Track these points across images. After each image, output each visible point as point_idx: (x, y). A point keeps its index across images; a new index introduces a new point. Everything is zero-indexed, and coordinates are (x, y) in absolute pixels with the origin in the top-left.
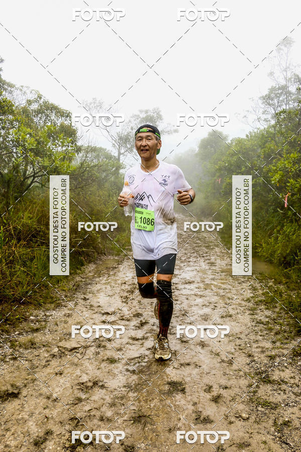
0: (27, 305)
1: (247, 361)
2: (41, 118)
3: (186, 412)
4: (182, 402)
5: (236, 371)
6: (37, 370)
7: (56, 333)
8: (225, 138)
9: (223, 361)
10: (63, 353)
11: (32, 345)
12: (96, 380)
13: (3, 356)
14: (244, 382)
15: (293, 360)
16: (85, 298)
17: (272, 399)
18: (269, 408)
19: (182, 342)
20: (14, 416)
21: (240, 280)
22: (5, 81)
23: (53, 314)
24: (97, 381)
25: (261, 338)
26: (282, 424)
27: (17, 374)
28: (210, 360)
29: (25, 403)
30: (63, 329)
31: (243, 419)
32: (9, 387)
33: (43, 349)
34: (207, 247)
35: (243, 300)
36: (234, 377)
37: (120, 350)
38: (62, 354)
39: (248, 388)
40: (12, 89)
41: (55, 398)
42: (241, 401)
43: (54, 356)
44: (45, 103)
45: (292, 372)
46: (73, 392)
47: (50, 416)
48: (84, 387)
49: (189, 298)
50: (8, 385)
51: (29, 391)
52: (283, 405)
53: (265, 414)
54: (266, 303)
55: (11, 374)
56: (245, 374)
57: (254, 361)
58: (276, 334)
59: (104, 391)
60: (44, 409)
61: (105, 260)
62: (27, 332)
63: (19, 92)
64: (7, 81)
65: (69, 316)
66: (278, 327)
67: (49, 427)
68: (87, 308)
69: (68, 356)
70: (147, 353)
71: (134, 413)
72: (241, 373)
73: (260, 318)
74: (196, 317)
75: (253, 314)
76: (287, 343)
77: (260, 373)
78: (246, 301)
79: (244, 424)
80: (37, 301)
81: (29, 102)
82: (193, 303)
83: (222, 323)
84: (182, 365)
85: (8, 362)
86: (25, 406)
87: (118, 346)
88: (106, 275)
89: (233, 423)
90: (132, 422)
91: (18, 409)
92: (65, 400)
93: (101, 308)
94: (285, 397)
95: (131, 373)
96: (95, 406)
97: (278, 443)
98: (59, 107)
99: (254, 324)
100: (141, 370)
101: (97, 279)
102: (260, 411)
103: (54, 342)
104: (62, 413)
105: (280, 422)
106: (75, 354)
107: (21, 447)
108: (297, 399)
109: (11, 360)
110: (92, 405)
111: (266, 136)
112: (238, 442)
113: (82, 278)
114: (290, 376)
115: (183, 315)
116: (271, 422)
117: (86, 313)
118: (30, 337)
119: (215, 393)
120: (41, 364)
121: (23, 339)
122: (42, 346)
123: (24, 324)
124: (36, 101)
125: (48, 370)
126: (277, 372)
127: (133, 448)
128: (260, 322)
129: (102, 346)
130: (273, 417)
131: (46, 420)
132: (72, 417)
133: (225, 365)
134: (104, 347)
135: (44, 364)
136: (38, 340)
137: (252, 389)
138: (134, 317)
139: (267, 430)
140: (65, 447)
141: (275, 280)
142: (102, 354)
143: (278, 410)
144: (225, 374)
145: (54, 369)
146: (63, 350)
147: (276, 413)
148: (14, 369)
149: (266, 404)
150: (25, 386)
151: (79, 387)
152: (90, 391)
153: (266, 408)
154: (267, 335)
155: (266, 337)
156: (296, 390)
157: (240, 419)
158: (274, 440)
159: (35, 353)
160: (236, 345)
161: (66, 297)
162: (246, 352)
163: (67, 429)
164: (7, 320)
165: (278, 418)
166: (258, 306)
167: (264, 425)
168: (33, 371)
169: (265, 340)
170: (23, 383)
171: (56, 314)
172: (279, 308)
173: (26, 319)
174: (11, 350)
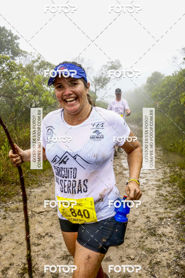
1: (145, 221)
5: (136, 227)
7: (33, 202)
9: (130, 221)
10: (34, 215)
14: (138, 235)
15: (174, 221)
17: (154, 247)
18: (149, 252)
21: (158, 167)
22: (21, 50)
23: (35, 190)
24: (48, 233)
25: (159, 206)
26: (154, 263)
27: (4, 227)
29: (3, 245)
30: (38, 200)
31: (131, 259)
33: (23, 212)
35: (156, 180)
36: (133, 231)
39: (139, 239)
40: (26, 55)
42: (132, 248)
44: (43, 62)
45: (172, 229)
47: (15, 254)
48: (40, 236)
51: (7, 238)
52: (159, 251)
53: (146, 256)
54: (169, 182)
56: (141, 230)
57: (149, 221)
58: (169, 203)
60: (13, 249)
62: (17, 202)
63: (29, 56)
64: (23, 50)
65: (44, 192)
66: (172, 199)
67: (12, 261)
69: (36, 217)
71: (65, 253)
72: (139, 229)
73: (162, 193)
75: (159, 190)
76: (174, 209)
77: (150, 229)
78: (158, 181)
79: (131, 262)
81: (34, 62)
85: (1, 220)
89: (123, 262)
90: (62, 259)
94: (162, 245)
96: (42, 248)
97: (149, 275)
98: (52, 63)
99: (157, 196)
102: (143, 254)
103: (30, 208)
106: (40, 215)
108: (170, 247)
109: (3, 219)
114: (169, 231)
116: (148, 262)
118: (18, 205)
120: (19, 222)
121: (13, 206)
123: (17, 196)
124: (37, 61)
126: (162, 229)
127: (58, 275)
128: (162, 195)
130: (150, 258)
131: (12, 256)
137: (142, 240)
139: (143, 267)
140: (19, 273)
141: (181, 167)
143: (154, 254)
146: (34, 213)
148: (3, 225)
149: (148, 250)
150: (6, 235)
151: (36, 236)
152: (42, 239)
153: (147, 252)
154: (163, 204)
155: (162, 205)
156: (171, 241)
157: (129, 259)
158: (147, 273)
159: (17, 215)
160: (141, 210)
161: (46, 180)
162: (146, 215)
163: (23, 262)
164: (6, 195)
165: (153, 259)
166: (164, 184)
167: (142, 264)
168: (14, 226)
169: (161, 207)
170: (5, 233)
171: (37, 191)
172: (177, 185)
173: (18, 194)
174: (4, 213)
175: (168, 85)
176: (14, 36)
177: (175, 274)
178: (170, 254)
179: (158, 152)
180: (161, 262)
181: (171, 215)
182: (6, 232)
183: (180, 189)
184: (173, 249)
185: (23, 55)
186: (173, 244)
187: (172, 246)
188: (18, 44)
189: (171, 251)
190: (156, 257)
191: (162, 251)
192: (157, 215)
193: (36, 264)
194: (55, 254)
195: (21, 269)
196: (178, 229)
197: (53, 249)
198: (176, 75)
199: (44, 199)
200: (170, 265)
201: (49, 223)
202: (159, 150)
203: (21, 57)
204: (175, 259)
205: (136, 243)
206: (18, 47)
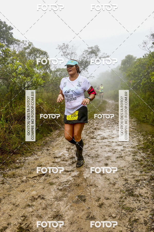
0: (17, 154)
1: (124, 183)
3: (83, 213)
5: (116, 189)
6: (12, 189)
7: (27, 169)
9: (110, 183)
14: (118, 196)
15: (149, 182)
16: (48, 149)
17: (132, 206)
18: (128, 211)
21: (133, 136)
23: (29, 158)
24: (40, 195)
26: (133, 221)
27: (2, 191)
28: (103, 183)
29: (2, 207)
30: (31, 167)
31: (113, 217)
33: (19, 178)
35: (131, 147)
36: (114, 193)
37: (57, 178)
39: (119, 199)
40: (19, 43)
41: (17, 205)
42: (114, 207)
43: (23, 181)
44: (33, 48)
45: (147, 190)
46: (27, 201)
47: (12, 214)
48: (33, 199)
49: (103, 148)
51: (5, 201)
52: (137, 209)
53: (126, 214)
56: (121, 191)
57: (127, 183)
58: (144, 167)
59: (43, 200)
60: (11, 210)
62: (13, 169)
63: (22, 44)
64: (16, 39)
65: (36, 159)
66: (146, 163)
67: (10, 221)
68: (47, 154)
69: (30, 182)
70: (71, 179)
71: (55, 213)
72: (119, 190)
73: (137, 158)
74: (103, 158)
75: (134, 156)
76: (148, 172)
77: (129, 190)
78: (133, 148)
81: (25, 49)
83: (116, 161)
84: (88, 186)
88: (63, 136)
89: (106, 220)
90: (53, 218)
92: (21, 206)
93: (54, 155)
94: (139, 204)
95: (59, 190)
96: (35, 209)
98: (41, 50)
99: (133, 161)
100: (65, 189)
101: (58, 139)
102: (123, 213)
103: (25, 174)
105: (133, 219)
106: (34, 180)
108: (146, 206)
109: (1, 184)
113: (50, 138)
114: (145, 192)
115: (96, 157)
116: (127, 219)
117: (46, 157)
118: (14, 171)
119: (100, 202)
121: (10, 173)
122: (18, 176)
123: (13, 164)
125: (17, 189)
126: (138, 189)
128: (138, 160)
129: (48, 175)
130: (129, 216)
131: (9, 217)
132: (23, 215)
133: (111, 185)
135: (16, 186)
136: (17, 173)
137: (122, 200)
138: (70, 159)
139: (124, 224)
141: (152, 135)
142: (47, 180)
143: (133, 213)
144: (110, 191)
145: (21, 188)
146: (29, 179)
148: (1, 189)
149: (127, 209)
150: (4, 198)
151: (30, 199)
152: (36, 201)
153: (127, 211)
155: (138, 169)
156: (147, 200)
157: (111, 217)
158: (127, 230)
159: (14, 180)
160: (120, 174)
161: (38, 149)
162: (124, 178)
163: (19, 222)
164: (4, 163)
165: (132, 217)
166: (139, 151)
167: (123, 221)
169: (137, 171)
170: (3, 196)
171: (31, 159)
172: (150, 151)
173: (14, 162)
174: (2, 179)
175: (140, 65)
176: (8, 27)
177: (151, 230)
178: (147, 212)
179: (133, 123)
180: (139, 220)
181: (146, 177)
182: (5, 196)
183: (153, 155)
184: (149, 207)
185: (16, 43)
186: (148, 203)
187: (148, 205)
188: (12, 33)
189: (147, 210)
190: (134, 215)
191: (139, 209)
192: (134, 178)
193: (30, 223)
194: (46, 214)
195: (18, 228)
196: (153, 190)
197: (45, 210)
198: (146, 57)
199: (36, 165)
200: (147, 222)
201: (41, 187)
202: (133, 121)
203: (15, 45)
204: (151, 217)
205: (117, 203)
206: (12, 36)
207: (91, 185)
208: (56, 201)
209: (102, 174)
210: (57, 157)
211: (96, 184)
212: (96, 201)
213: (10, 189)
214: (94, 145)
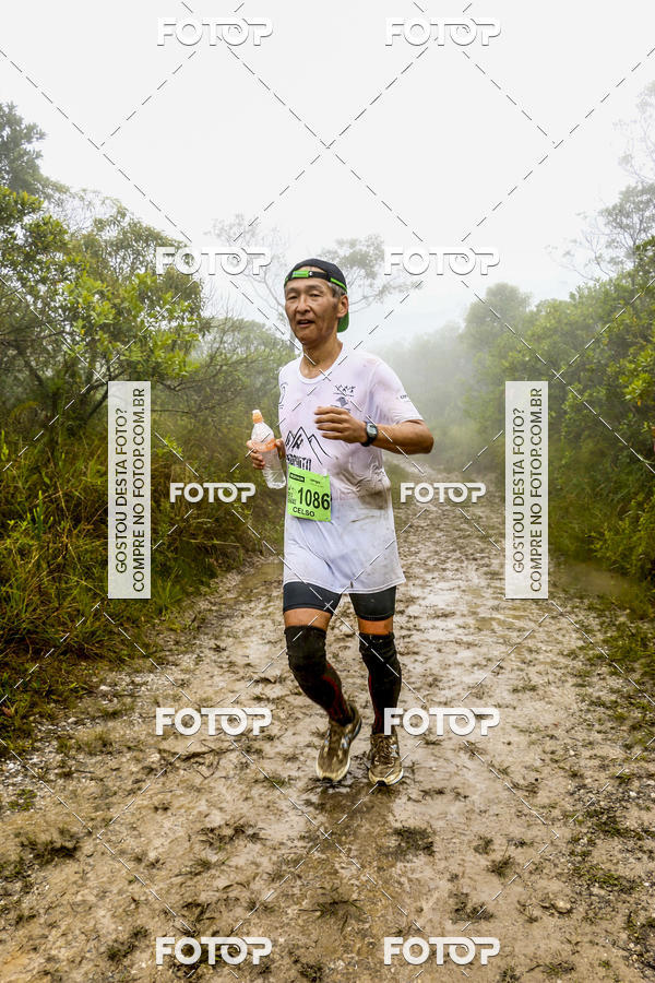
0: (94, 660)
1: (569, 787)
2: (124, 259)
3: (436, 895)
4: (425, 874)
5: (544, 807)
6: (114, 799)
7: (155, 721)
8: (524, 301)
9: (516, 786)
11: (105, 746)
12: (241, 822)
13: (42, 768)
14: (561, 833)
16: (218, 647)
17: (622, 871)
18: (615, 888)
19: (428, 743)
20: (66, 897)
22: (47, 179)
23: (150, 679)
24: (242, 826)
25: (599, 737)
26: (644, 926)
27: (71, 807)
28: (488, 782)
29: (88, 868)
31: (560, 913)
32: (56, 836)
33: (128, 755)
34: (484, 538)
35: (561, 653)
36: (539, 821)
37: (293, 758)
38: (168, 765)
39: (570, 846)
40: (64, 197)
41: (152, 859)
42: (553, 874)
43: (150, 770)
44: (134, 225)
46: (191, 848)
47: (143, 898)
48: (215, 838)
49: (444, 649)
50: (53, 830)
51: (97, 845)
52: (647, 884)
53: (608, 902)
54: (611, 661)
55: (59, 808)
56: (566, 816)
57: (584, 786)
58: (634, 728)
59: (258, 846)
60: (130, 882)
61: (262, 564)
62: (93, 719)
63: (77, 202)
64: (53, 179)
65: (183, 684)
66: (637, 714)
67: (139, 922)
68: (221, 667)
69: (182, 772)
71: (323, 894)
72: (556, 813)
73: (597, 694)
74: (458, 689)
75: (583, 686)
77: (596, 814)
78: (568, 655)
79: (560, 922)
80: (115, 652)
81: (100, 224)
82: (451, 659)
83: (514, 704)
84: (426, 793)
85: (52, 781)
86: (88, 875)
87: (290, 751)
88: (263, 598)
89: (536, 920)
90: (318, 913)
91: (75, 883)
92: (174, 865)
93: (251, 669)
94: (652, 866)
95: (316, 809)
96: (238, 879)
97: (636, 965)
98: (163, 234)
99: (584, 706)
101: (244, 607)
102: (596, 896)
103: (151, 741)
104: (168, 892)
105: (640, 920)
106: (196, 766)
107: (80, 962)
109: (60, 778)
110: (232, 876)
111: (615, 295)
112: (547, 963)
113: (211, 603)
116: (620, 920)
117: (221, 678)
118: (99, 729)
119: (497, 856)
120: (123, 786)
121: (85, 733)
122: (125, 750)
123: (89, 699)
124: (114, 222)
125: (139, 801)
126: (634, 812)
127: (320, 969)
128: (599, 703)
129: (253, 750)
130: (624, 910)
131: (133, 906)
132: (190, 900)
133: (520, 794)
134: (259, 752)
135: (129, 788)
136: (117, 735)
137: (579, 849)
139: (611, 938)
140: (174, 965)
141: (633, 610)
142: (253, 767)
143: (635, 895)
144: (520, 814)
145: (151, 798)
146: (171, 759)
147: (632, 901)
148: (66, 797)
149: (609, 881)
150: (90, 833)
151: (204, 838)
152: (228, 847)
153: (609, 889)
154: (613, 731)
155: (610, 736)
157: (553, 911)
158: (626, 958)
159: (110, 763)
160: (544, 752)
161: (177, 643)
162: (566, 766)
164: (50, 692)
165: (636, 912)
166: (593, 668)
167: (604, 926)
168: (107, 801)
169: (609, 742)
170: (85, 827)
171: (158, 681)
172: (640, 672)
173: (91, 691)
174: (59, 757)
176: (23, 126)
182: (89, 824)
188: (39, 155)
194: (288, 896)
197: (276, 883)
198: (581, 297)
206: (35, 168)
207: (441, 792)
208: (311, 848)
209: (472, 750)
210: (266, 681)
211: (459, 785)
212: (476, 850)
213: (105, 797)
214: (404, 637)
